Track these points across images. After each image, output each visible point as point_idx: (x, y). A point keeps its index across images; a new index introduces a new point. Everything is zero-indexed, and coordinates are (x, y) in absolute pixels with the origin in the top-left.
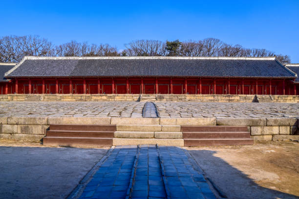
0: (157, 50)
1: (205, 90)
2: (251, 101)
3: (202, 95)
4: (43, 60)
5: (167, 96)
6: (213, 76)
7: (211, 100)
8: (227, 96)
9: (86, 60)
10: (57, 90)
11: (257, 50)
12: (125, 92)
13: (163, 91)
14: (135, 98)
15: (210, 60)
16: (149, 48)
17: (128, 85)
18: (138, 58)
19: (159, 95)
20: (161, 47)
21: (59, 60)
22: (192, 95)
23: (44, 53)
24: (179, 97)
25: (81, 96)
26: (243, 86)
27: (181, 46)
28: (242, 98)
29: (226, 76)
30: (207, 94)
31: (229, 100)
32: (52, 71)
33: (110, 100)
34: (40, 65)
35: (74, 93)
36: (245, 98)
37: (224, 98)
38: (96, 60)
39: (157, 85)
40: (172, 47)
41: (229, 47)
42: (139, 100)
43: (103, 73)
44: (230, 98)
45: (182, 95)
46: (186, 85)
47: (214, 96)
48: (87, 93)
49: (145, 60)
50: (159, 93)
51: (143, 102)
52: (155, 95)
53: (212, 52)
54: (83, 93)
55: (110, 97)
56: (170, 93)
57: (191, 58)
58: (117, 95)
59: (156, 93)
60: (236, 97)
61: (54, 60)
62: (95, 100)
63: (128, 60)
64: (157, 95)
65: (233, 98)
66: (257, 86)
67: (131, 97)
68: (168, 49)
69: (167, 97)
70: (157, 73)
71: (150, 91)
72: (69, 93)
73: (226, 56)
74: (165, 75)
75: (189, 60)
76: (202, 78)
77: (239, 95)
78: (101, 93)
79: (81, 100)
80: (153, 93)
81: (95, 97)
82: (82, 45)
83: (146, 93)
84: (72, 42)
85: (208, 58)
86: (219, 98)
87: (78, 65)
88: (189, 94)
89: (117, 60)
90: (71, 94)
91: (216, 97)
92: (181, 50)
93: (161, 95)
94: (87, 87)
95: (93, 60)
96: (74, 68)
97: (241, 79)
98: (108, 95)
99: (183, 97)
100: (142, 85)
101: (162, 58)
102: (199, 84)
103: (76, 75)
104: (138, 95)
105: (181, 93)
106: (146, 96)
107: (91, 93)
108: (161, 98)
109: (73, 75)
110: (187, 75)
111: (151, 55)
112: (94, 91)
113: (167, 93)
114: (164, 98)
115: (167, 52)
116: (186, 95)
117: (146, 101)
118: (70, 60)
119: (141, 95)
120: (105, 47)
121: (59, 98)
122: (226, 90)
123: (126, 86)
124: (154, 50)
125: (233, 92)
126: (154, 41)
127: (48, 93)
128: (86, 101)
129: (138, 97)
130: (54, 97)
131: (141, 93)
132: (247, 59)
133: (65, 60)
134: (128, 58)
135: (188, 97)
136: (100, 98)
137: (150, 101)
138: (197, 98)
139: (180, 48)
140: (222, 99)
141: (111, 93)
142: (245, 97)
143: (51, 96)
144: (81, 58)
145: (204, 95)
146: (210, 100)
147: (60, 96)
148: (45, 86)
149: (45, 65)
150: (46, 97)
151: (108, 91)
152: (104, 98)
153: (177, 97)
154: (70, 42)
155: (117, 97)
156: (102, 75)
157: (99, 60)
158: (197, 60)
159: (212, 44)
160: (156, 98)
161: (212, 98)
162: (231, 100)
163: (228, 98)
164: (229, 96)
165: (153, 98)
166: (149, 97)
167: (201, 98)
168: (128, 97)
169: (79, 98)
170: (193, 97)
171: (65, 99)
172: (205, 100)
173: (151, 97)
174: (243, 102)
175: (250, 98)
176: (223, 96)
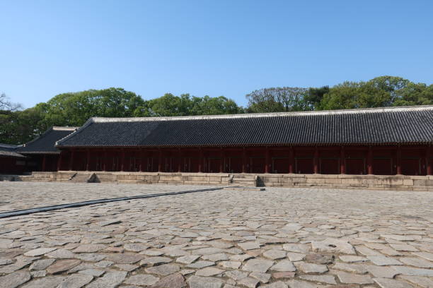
3: (336, 176)
7: (354, 186)
8: (386, 179)
14: (223, 179)
19: (261, 175)
22: (317, 176)
24: (294, 180)
25: (146, 176)
28: (418, 182)
33: (186, 182)
36: (427, 183)
37: (380, 182)
44: (394, 183)
52: (254, 175)
55: (186, 177)
60: (406, 181)
62: (165, 182)
64: (256, 175)
65: (399, 182)
67: (216, 179)
69: (274, 179)
79: (144, 181)
81: (164, 177)
86: (370, 181)
91: (363, 180)
99: (302, 180)
106: (239, 177)
114: (268, 181)
116: (307, 175)
121: (115, 178)
128: (150, 183)
130: (109, 177)
135: (310, 179)
138: (327, 181)
140: (375, 184)
142: (426, 181)
143: (104, 174)
145: (340, 176)
146: (351, 186)
147: (117, 175)
150: (99, 177)
152: (177, 178)
153: (291, 178)
161: (356, 182)
162: (395, 186)
163: (388, 183)
164: (390, 179)
165: (250, 181)
166: (244, 179)
167: (336, 181)
168: (212, 179)
169: (142, 178)
170: (319, 180)
171: (122, 180)
172: (341, 185)
173: (247, 179)
174: (420, 189)
176: (379, 179)
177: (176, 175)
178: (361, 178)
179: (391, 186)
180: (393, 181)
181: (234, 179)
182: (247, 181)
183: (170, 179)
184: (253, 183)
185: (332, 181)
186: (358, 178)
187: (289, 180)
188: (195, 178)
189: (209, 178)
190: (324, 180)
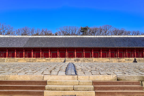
0: (75, 32)
1: (104, 56)
2: (132, 62)
3: (102, 58)
4: (7, 38)
5: (81, 59)
6: (109, 47)
7: (108, 61)
9: (33, 38)
10: (15, 56)
11: (134, 31)
12: (57, 57)
13: (79, 56)
14: (62, 60)
15: (106, 38)
16: (71, 31)
17: (58, 52)
18: (64, 36)
19: (77, 58)
21: (17, 38)
22: (96, 58)
23: (8, 34)
24: (89, 60)
25: (30, 59)
26: (127, 52)
27: (89, 29)
28: (126, 60)
29: (116, 47)
30: (105, 57)
31: (119, 61)
32: (13, 44)
33: (48, 61)
34: (5, 40)
35: (26, 57)
36: (129, 60)
37: (116, 60)
38: (39, 38)
39: (75, 52)
40: (84, 31)
41: (117, 30)
42: (65, 62)
43: (44, 45)
44: (120, 60)
45: (90, 58)
46: (93, 52)
47: (110, 59)
48: (34, 57)
49: (68, 38)
50: (76, 57)
51: (67, 63)
52: (74, 58)
53: (107, 33)
54: (31, 57)
55: (48, 59)
56: (83, 57)
57: (95, 37)
58: (51, 58)
59: (75, 57)
60: (123, 60)
61: (14, 38)
62: (39, 62)
63: (58, 38)
64: (75, 58)
66: (135, 52)
67: (60, 60)
68: (82, 32)
70: (76, 45)
71: (71, 56)
72: (22, 57)
73: (116, 35)
74: (80, 46)
76: (102, 48)
77: (125, 58)
78: (42, 57)
79: (30, 61)
80: (73, 57)
81: (38, 60)
82: (31, 29)
83: (69, 57)
84: (26, 27)
85: (105, 36)
86: (113, 60)
87: (29, 40)
88: (94, 57)
89: (52, 38)
90: (24, 58)
91: (111, 59)
92: (90, 32)
93: (78, 58)
94: (34, 54)
95: (38, 38)
96: (26, 42)
97: (126, 48)
98: (46, 58)
99: (91, 60)
100: (67, 52)
101: (78, 36)
102: (101, 52)
103: (27, 46)
104: (64, 58)
105: (90, 57)
106: (69, 59)
107: (36, 57)
108: (78, 60)
109: (26, 46)
110: (93, 46)
111: (72, 35)
112: (38, 56)
113: (81, 57)
114: (79, 60)
115: (81, 33)
116: (93, 58)
117: (69, 62)
118: (24, 38)
119: (66, 58)
120: (45, 30)
121: (16, 60)
122: (117, 55)
123: (57, 53)
124: (74, 32)
125: (121, 56)
127: (10, 57)
128: (33, 62)
129: (64, 60)
130: (13, 60)
131: (66, 57)
132: (129, 36)
133: (21, 37)
134: (58, 37)
135: (94, 59)
136: (41, 60)
137: (71, 62)
139: (89, 31)
140: (114, 61)
141: (48, 57)
143: (11, 59)
144: (30, 37)
145: (104, 58)
147: (17, 59)
148: (8, 53)
149: (8, 40)
150: (8, 60)
151: (46, 56)
152: (44, 60)
153: (88, 59)
155: (51, 60)
156: (43, 46)
157: (41, 38)
158: (99, 38)
159: (108, 28)
160: (75, 60)
161: (108, 60)
162: (120, 61)
164: (119, 59)
165: (73, 60)
166: (71, 60)
167: (102, 60)
168: (58, 60)
170: (97, 59)
171: (20, 61)
172: (104, 61)
173: (72, 60)
174: (127, 62)
175: (132, 60)
176: (115, 59)
177: (43, 59)
180: (119, 60)
181: (67, 60)
185: (101, 60)
189: (57, 60)
190: (98, 60)
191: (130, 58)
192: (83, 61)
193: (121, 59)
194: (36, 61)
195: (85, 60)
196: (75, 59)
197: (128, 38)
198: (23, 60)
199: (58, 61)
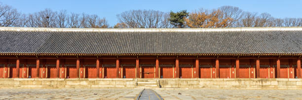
0: (157, 22)
1: (224, 73)
3: (222, 79)
6: (237, 53)
7: (236, 87)
8: (259, 81)
13: (167, 74)
14: (128, 83)
16: (147, 20)
18: (133, 30)
20: (163, 19)
21: (23, 32)
22: (207, 79)
24: (189, 83)
28: (281, 83)
29: (254, 53)
33: (93, 86)
37: (254, 83)
44: (264, 84)
45: (191, 79)
50: (161, 77)
52: (155, 79)
55: (93, 82)
56: (176, 77)
57: (203, 30)
58: (102, 79)
60: (273, 82)
61: (17, 32)
62: (71, 87)
64: (158, 79)
65: (268, 83)
67: (122, 83)
68: (171, 21)
69: (173, 83)
70: (158, 50)
74: (169, 52)
75: (202, 33)
76: (220, 56)
77: (277, 79)
79: (50, 86)
80: (152, 77)
81: (71, 82)
83: (143, 77)
85: (227, 30)
86: (247, 83)
91: (243, 82)
93: (165, 79)
97: (277, 57)
98: (90, 79)
99: (195, 83)
103: (46, 53)
105: (190, 77)
106: (143, 81)
108: (164, 84)
110: (198, 52)
113: (171, 77)
114: (167, 84)
117: (143, 88)
118: (39, 32)
119: (136, 80)
121: (17, 84)
122: (254, 72)
126: (155, 12)
128: (57, 87)
130: (10, 83)
131: (137, 77)
135: (202, 82)
136: (78, 83)
137: (149, 88)
138: (215, 83)
140: (251, 85)
142: (287, 82)
144: (55, 30)
146: (233, 86)
147: (20, 81)
152: (84, 83)
154: (44, 10)
161: (237, 83)
162: (265, 86)
163: (261, 84)
164: (262, 81)
165: (154, 84)
166: (147, 83)
167: (221, 83)
168: (118, 83)
169: (48, 83)
170: (209, 82)
171: (26, 86)
172: (226, 86)
173: (150, 83)
174: (283, 88)
175: (294, 83)
176: (254, 81)
177: (82, 80)
178: (241, 80)
179: (262, 86)
180: (264, 82)
181: (138, 83)
182: (151, 84)
183: (76, 84)
184: (156, 85)
185: (218, 83)
186: (238, 80)
187: (185, 83)
188: (102, 83)
189: (114, 82)
190: (212, 83)
191: (290, 80)
192: (177, 86)
193: (268, 82)
194: (66, 86)
195: (182, 84)
196: (158, 81)
197: (281, 32)
198: (34, 83)
199: (117, 86)
